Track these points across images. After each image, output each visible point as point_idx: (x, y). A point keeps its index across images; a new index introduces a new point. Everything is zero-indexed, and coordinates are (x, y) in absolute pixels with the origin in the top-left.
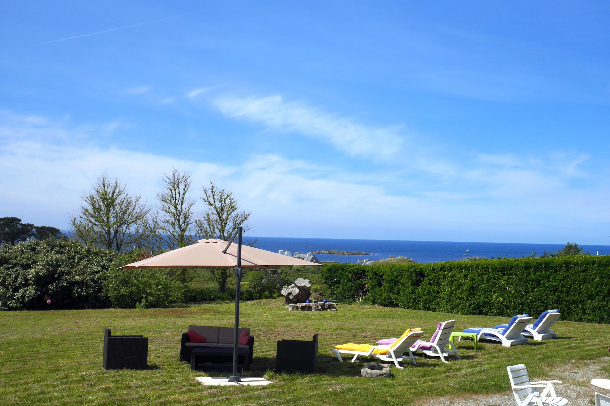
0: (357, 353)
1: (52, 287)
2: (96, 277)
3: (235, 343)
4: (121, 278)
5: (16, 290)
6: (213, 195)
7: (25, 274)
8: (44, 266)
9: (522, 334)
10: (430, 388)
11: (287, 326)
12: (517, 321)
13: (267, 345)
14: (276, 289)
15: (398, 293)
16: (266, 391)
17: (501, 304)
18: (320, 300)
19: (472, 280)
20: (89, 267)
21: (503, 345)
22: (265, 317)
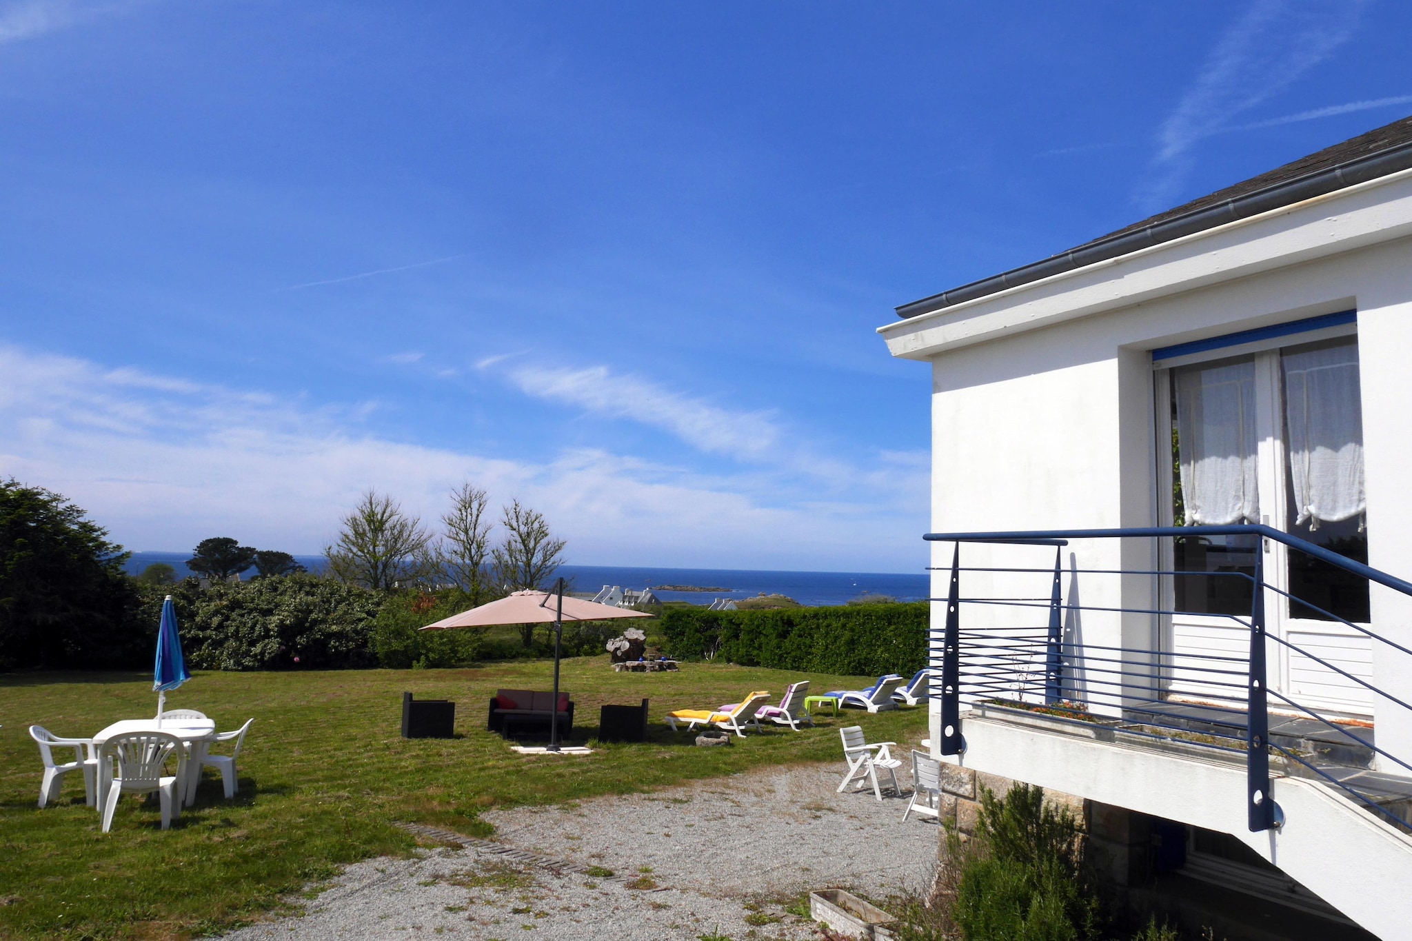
0: (693, 721)
1: (301, 640)
2: (360, 626)
3: (554, 708)
4: (392, 628)
5: (253, 643)
6: (517, 517)
7: (264, 623)
8: (292, 612)
9: (892, 697)
10: (770, 756)
11: (614, 691)
12: (884, 682)
13: (588, 713)
14: (599, 642)
15: (760, 648)
16: (589, 758)
17: (887, 661)
18: (657, 657)
19: (852, 630)
20: (351, 614)
21: (869, 711)
22: (585, 679)
